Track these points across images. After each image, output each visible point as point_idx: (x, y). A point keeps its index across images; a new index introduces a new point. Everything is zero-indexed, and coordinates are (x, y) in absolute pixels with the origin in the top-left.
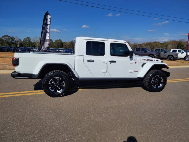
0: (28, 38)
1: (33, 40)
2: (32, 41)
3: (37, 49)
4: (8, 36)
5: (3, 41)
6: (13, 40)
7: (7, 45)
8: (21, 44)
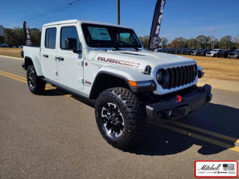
0: (228, 37)
1: (235, 39)
2: (233, 40)
3: (216, 51)
4: (203, 37)
5: (197, 43)
6: (207, 41)
7: (200, 47)
8: (217, 45)
